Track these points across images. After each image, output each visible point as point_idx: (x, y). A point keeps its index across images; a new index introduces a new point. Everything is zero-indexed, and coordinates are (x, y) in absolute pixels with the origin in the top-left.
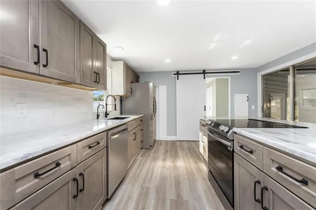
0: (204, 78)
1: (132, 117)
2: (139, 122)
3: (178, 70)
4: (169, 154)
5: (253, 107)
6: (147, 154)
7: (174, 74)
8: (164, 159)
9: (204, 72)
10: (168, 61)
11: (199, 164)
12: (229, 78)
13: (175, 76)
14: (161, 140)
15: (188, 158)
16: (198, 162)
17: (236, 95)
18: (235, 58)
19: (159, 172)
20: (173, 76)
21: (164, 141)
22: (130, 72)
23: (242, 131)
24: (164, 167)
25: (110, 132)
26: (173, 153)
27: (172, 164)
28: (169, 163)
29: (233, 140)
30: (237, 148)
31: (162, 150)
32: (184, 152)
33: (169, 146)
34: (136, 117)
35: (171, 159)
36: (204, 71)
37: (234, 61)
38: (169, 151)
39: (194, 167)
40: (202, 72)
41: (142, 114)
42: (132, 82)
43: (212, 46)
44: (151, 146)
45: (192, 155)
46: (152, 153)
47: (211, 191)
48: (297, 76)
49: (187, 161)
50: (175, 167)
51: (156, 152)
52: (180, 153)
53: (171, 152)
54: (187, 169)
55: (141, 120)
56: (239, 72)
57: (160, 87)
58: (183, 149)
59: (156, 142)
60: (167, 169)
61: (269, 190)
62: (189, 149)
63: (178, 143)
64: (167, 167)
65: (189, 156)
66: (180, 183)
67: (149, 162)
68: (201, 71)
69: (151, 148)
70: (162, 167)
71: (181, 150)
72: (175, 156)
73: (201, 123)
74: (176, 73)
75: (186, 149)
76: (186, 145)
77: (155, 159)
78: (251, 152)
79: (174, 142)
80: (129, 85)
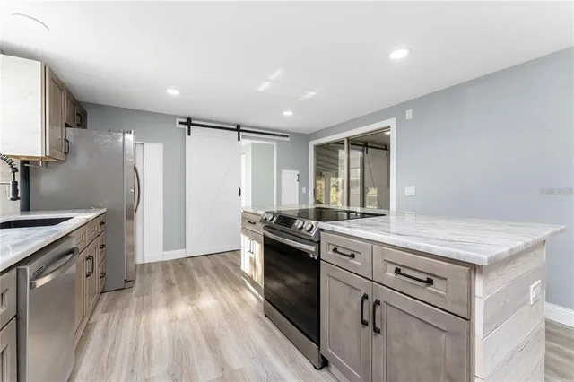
0: (239, 139)
1: (79, 218)
2: (97, 228)
3: (190, 114)
4: (176, 290)
5: (304, 190)
6: (119, 303)
7: (181, 123)
8: (170, 303)
9: (238, 129)
10: (173, 92)
11: (241, 292)
12: (275, 144)
13: (183, 126)
14: (149, 263)
15: (218, 287)
16: (238, 289)
17: (284, 171)
18: (288, 113)
19: (165, 334)
20: (178, 125)
21: (156, 263)
22: (63, 97)
23: (335, 226)
24: (173, 320)
25: (30, 269)
26: (185, 284)
27: (189, 308)
28: (182, 309)
29: (319, 242)
30: (327, 253)
31: (157, 284)
32: (207, 277)
33: (172, 271)
34: (91, 215)
35: (185, 298)
36: (238, 126)
37: (287, 118)
38: (174, 281)
39: (234, 303)
40: (235, 127)
41: (100, 208)
42: (67, 126)
43: (265, 86)
44: (126, 281)
45: (223, 280)
46: (133, 297)
47: (274, 334)
48: (351, 151)
49: (217, 293)
50: (198, 313)
51: (145, 292)
52: (200, 281)
53: (178, 283)
54: (223, 307)
55: (102, 221)
56: (287, 136)
57: (146, 145)
58: (202, 272)
59: (138, 268)
60: (182, 321)
61: (381, 303)
62: (216, 269)
63: (190, 262)
64: (180, 317)
65: (219, 283)
66: (218, 341)
67: (131, 321)
68: (233, 125)
69: (127, 285)
70: (170, 321)
71: (200, 274)
72: (192, 290)
73: (244, 218)
74: (185, 121)
75: (211, 272)
76: (207, 263)
77: (146, 307)
78: (352, 256)
79: (180, 263)
80: (60, 132)
